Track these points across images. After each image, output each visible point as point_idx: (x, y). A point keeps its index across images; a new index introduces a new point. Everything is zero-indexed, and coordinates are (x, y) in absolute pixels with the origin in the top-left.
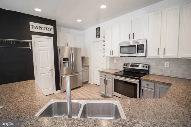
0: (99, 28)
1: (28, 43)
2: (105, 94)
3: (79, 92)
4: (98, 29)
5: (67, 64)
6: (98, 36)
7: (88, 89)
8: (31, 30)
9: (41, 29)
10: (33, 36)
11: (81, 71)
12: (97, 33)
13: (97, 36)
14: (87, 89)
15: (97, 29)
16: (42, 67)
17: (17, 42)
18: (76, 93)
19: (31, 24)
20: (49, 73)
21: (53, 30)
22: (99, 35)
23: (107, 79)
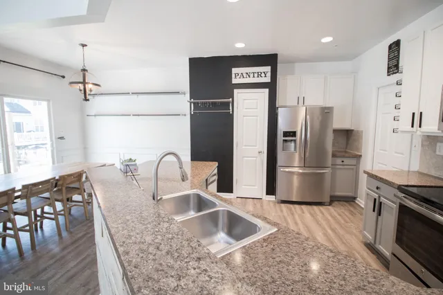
0: (397, 43)
1: (228, 104)
2: (373, 242)
3: (311, 214)
4: (395, 47)
5: (293, 144)
6: (394, 66)
7: (340, 215)
8: (235, 81)
9: (249, 76)
10: (236, 91)
11: (330, 166)
12: (390, 59)
13: (389, 68)
14: (337, 215)
15: (390, 47)
16: (245, 146)
17: (214, 104)
18: (303, 213)
19: (235, 70)
20: (256, 157)
21: (269, 75)
22: (397, 66)
23: (383, 199)
